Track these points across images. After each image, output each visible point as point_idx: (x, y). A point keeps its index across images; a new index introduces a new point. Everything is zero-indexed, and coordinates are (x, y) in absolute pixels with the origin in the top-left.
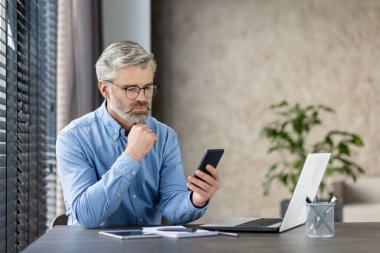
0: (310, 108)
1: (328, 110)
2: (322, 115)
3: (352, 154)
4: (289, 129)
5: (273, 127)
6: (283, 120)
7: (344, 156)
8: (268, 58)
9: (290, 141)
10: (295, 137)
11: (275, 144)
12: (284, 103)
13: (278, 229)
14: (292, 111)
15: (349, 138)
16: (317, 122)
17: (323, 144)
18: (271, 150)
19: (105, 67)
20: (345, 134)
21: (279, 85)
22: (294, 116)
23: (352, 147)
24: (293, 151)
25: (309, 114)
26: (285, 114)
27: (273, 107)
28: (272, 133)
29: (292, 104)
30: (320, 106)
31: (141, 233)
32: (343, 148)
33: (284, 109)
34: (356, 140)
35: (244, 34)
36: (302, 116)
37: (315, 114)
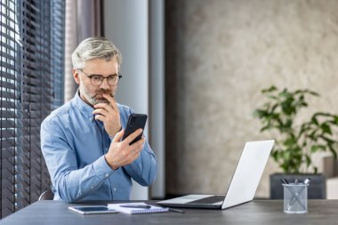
0: (298, 92)
1: (314, 94)
2: (307, 98)
3: (334, 134)
4: (279, 110)
5: (265, 108)
6: (274, 102)
7: (327, 135)
8: (269, 46)
9: (279, 121)
10: (284, 119)
11: (266, 124)
12: (273, 88)
13: (221, 206)
14: (281, 95)
15: (331, 119)
17: (310, 123)
18: (263, 129)
19: (77, 58)
20: (328, 115)
21: (278, 70)
22: (283, 99)
23: (333, 127)
24: (282, 131)
25: (297, 97)
26: (275, 98)
27: (264, 91)
28: (264, 114)
29: (281, 89)
30: (306, 91)
31: (107, 209)
32: (326, 128)
34: (337, 120)
35: (248, 24)
36: (291, 99)
37: (302, 98)
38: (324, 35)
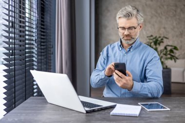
1: (166, 38)
2: (164, 40)
3: (175, 53)
4: (152, 44)
7: (172, 54)
10: (154, 47)
12: (152, 36)
14: (154, 38)
15: (173, 47)
16: (163, 42)
20: (171, 46)
22: (154, 40)
23: (175, 51)
25: (160, 39)
27: (147, 37)
29: (154, 36)
30: (164, 37)
32: (171, 51)
33: (152, 38)
34: (176, 48)
36: (157, 40)
37: (162, 39)
38: (152, 17)
